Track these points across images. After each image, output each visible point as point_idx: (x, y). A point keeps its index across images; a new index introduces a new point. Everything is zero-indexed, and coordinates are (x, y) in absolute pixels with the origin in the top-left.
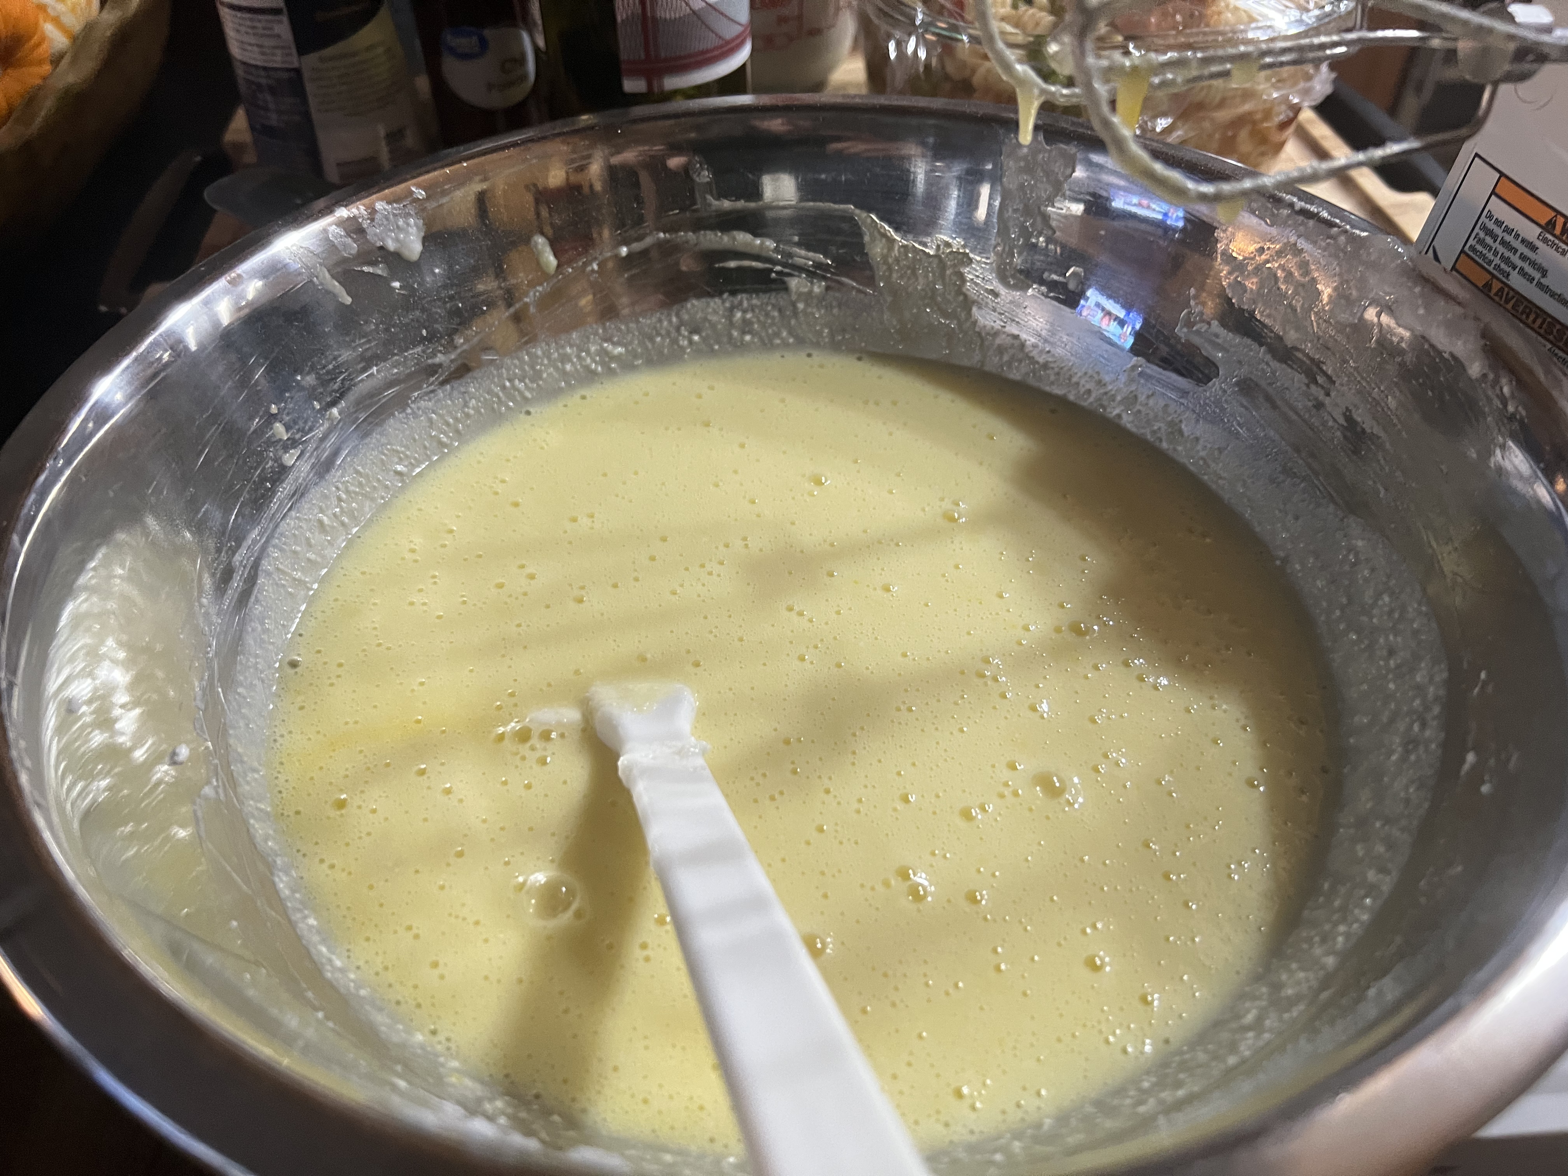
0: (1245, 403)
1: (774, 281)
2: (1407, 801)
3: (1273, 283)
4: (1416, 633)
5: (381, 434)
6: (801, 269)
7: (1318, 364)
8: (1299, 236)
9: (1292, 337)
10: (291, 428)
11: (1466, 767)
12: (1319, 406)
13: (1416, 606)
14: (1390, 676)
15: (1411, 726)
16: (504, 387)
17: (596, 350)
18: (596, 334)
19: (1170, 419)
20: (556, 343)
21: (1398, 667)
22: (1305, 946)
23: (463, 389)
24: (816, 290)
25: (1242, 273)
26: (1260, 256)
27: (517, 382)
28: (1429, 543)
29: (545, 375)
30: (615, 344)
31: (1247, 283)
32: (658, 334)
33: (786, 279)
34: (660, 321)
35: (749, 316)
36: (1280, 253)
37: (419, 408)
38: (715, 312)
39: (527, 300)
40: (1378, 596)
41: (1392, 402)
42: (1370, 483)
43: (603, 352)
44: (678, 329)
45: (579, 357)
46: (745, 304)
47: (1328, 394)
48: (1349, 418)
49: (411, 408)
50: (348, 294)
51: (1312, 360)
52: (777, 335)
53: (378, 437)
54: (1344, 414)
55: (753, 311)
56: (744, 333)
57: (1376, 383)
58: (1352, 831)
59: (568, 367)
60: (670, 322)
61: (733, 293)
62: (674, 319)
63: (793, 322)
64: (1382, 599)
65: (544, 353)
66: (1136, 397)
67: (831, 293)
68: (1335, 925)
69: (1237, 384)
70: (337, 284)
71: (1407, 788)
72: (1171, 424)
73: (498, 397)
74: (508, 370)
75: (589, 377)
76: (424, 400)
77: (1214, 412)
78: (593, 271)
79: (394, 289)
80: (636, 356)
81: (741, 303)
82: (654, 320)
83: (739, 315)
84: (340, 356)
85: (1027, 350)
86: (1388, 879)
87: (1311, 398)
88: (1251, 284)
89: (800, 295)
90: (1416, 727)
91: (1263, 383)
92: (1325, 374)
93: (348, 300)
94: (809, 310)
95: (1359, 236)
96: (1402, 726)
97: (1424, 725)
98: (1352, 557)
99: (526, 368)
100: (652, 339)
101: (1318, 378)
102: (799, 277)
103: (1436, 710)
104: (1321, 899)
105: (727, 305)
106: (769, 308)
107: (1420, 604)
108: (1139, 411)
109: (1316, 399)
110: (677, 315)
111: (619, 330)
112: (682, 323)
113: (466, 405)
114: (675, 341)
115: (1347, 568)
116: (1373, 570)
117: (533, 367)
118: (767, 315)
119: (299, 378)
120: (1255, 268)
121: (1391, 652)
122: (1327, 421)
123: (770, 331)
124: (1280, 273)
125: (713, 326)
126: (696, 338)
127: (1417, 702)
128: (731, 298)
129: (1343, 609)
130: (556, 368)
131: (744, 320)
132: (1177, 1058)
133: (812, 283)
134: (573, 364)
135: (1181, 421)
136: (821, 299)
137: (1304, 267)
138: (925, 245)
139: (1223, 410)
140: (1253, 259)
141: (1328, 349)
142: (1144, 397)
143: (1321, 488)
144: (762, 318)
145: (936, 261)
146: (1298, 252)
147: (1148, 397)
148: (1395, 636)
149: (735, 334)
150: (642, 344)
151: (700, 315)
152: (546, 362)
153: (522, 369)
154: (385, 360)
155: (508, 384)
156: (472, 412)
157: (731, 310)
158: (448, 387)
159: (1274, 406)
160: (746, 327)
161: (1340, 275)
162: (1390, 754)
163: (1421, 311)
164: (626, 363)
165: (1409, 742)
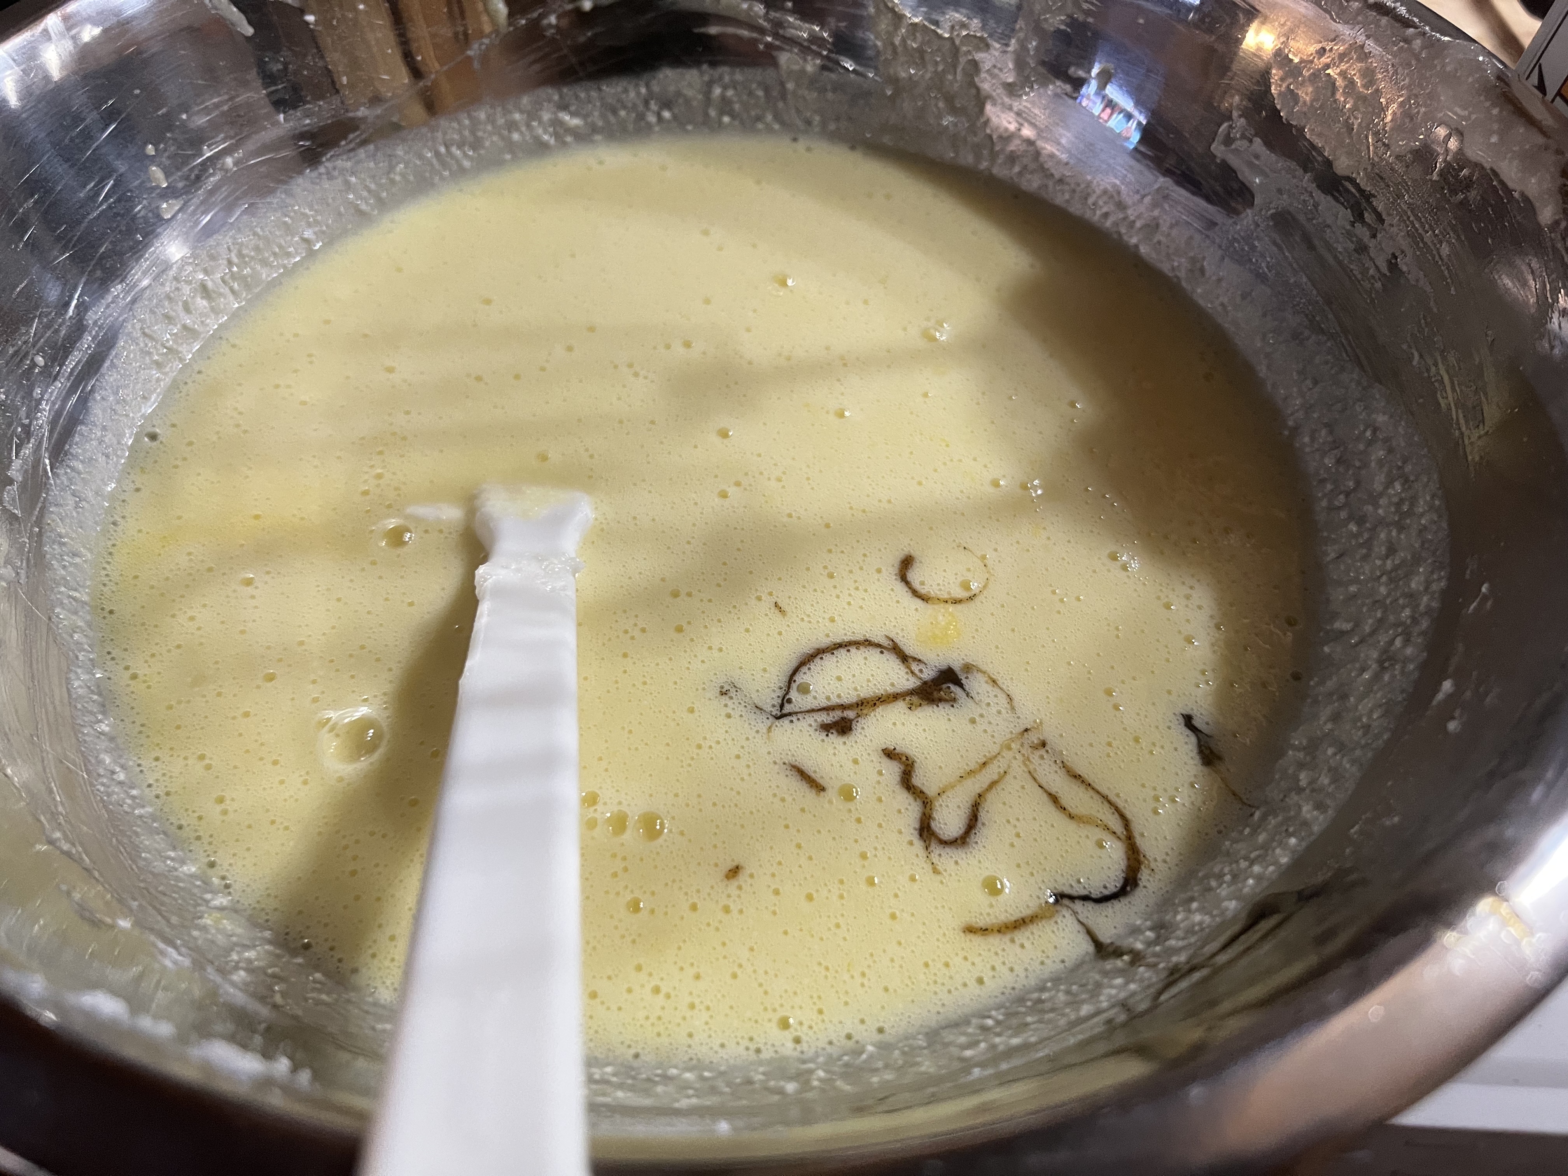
0: (1279, 241)
1: (762, 53)
2: (1367, 728)
3: (1329, 94)
4: (1423, 530)
5: (286, 192)
6: (793, 42)
7: (1368, 197)
8: (1368, 37)
9: (1343, 165)
10: (172, 174)
11: (1440, 696)
12: (1362, 249)
13: (1428, 498)
14: (1384, 579)
15: (1392, 642)
16: (437, 154)
17: (550, 120)
18: (550, 101)
19: (1192, 254)
20: (504, 108)
21: (1396, 568)
22: (1213, 883)
23: (389, 152)
24: (809, 68)
25: (1295, 81)
26: (1319, 59)
27: (454, 149)
28: (1458, 423)
29: (487, 144)
30: (573, 114)
31: (1300, 92)
32: (624, 107)
33: (775, 53)
34: (626, 91)
35: (730, 93)
36: (1342, 57)
37: (334, 168)
38: (690, 85)
39: (470, 53)
40: (1389, 484)
41: (1445, 250)
42: (1405, 347)
43: (557, 123)
44: (646, 103)
45: (528, 126)
46: (727, 79)
47: (1374, 236)
48: (1393, 265)
49: (326, 167)
50: (250, 23)
51: (1361, 191)
52: (759, 119)
53: (283, 196)
54: (1389, 262)
55: (735, 88)
56: (722, 113)
57: (1430, 226)
58: (1301, 755)
59: (516, 136)
60: (638, 94)
61: (713, 64)
62: (643, 90)
63: (781, 105)
64: (1394, 488)
65: (488, 118)
66: (1157, 226)
67: (826, 73)
68: (1252, 863)
69: (1273, 217)
70: (235, 9)
71: (1371, 711)
72: (1193, 261)
73: (432, 165)
74: (445, 134)
75: (540, 149)
76: (342, 160)
77: (1243, 250)
78: (550, 26)
79: (307, 23)
80: (594, 130)
81: (721, 78)
82: (619, 89)
83: (717, 91)
84: (238, 96)
85: (1041, 159)
86: (1321, 817)
87: (1354, 239)
88: (1306, 94)
89: (790, 73)
90: (1398, 642)
91: (1302, 218)
92: (1375, 210)
93: (250, 31)
94: (800, 92)
95: (1439, 40)
96: (1383, 639)
97: (1407, 641)
98: (1368, 434)
99: (467, 133)
100: (614, 112)
101: (1366, 215)
102: (791, 51)
103: (1425, 624)
104: (1247, 831)
105: (706, 78)
106: (754, 86)
107: (1433, 496)
108: (1159, 242)
109: (1360, 241)
110: (647, 86)
111: (577, 97)
112: (651, 95)
113: (391, 168)
114: (641, 117)
115: (1361, 447)
116: (1390, 451)
117: (473, 132)
118: (751, 94)
119: (184, 117)
120: (1313, 74)
121: (1392, 550)
122: (1368, 269)
123: (753, 113)
124: (1340, 82)
125: (687, 101)
126: (666, 114)
127: (1407, 612)
128: (711, 72)
129: (1347, 494)
130: (502, 138)
131: (723, 97)
132: (1035, 995)
133: (805, 60)
134: (521, 133)
135: (1204, 258)
136: (812, 82)
137: (1369, 75)
138: (937, 23)
139: (1253, 248)
140: (1312, 62)
141: (1382, 178)
142: (1168, 224)
143: (1349, 349)
144: (745, 97)
145: (948, 45)
146: (1363, 55)
147: (1172, 226)
148: (1399, 533)
149: (713, 113)
150: (603, 116)
151: (672, 88)
152: (489, 128)
153: (460, 132)
154: (295, 107)
155: (442, 150)
156: (398, 178)
157: (710, 84)
158: (371, 147)
159: (1311, 247)
160: (725, 106)
161: (1408, 87)
162: (1363, 670)
163: (1494, 139)
164: (583, 137)
165: (1387, 659)
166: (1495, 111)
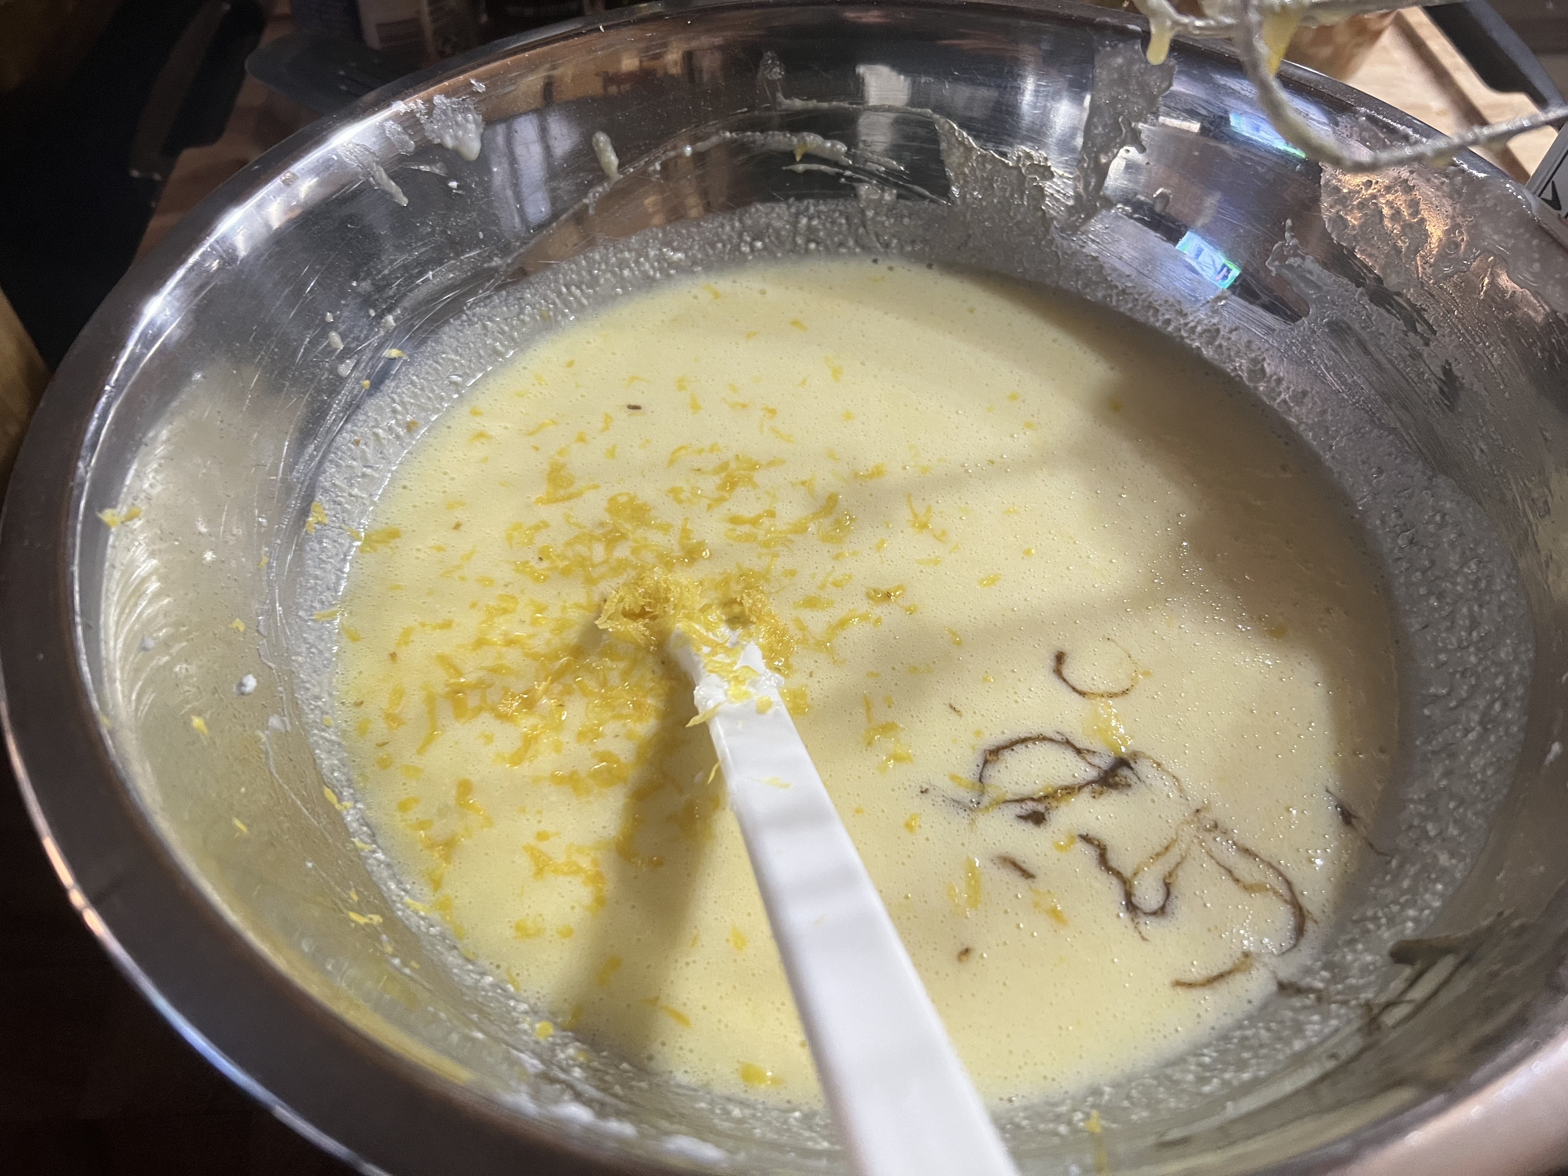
0: (1335, 346)
1: (844, 185)
2: (1483, 783)
3: (1378, 221)
4: (1502, 606)
5: (436, 341)
6: (872, 174)
7: (1419, 311)
8: (1411, 172)
9: (1392, 282)
10: (347, 337)
11: (1551, 757)
12: (1416, 355)
13: (1504, 577)
14: (1472, 649)
15: (1490, 705)
16: (559, 294)
17: (656, 255)
18: (655, 238)
19: (1253, 355)
20: (615, 248)
21: (1482, 639)
22: (1371, 926)
23: (518, 295)
24: (887, 197)
25: (1345, 207)
26: (1366, 190)
27: (573, 288)
28: (1525, 513)
29: (602, 281)
30: (675, 250)
31: (1349, 218)
32: (720, 240)
33: (856, 184)
34: (722, 226)
35: (815, 222)
36: (1388, 189)
37: (474, 315)
38: (780, 217)
39: (586, 201)
40: (1464, 563)
41: (1496, 359)
42: (1465, 442)
43: (661, 258)
44: (740, 236)
45: (637, 262)
46: (812, 209)
47: (1427, 344)
48: (1448, 371)
49: (466, 315)
50: (405, 194)
51: (1413, 306)
52: (841, 244)
53: (433, 344)
54: (1443, 368)
55: (819, 217)
56: (809, 241)
57: (1481, 339)
58: (1423, 808)
59: (626, 272)
60: (733, 227)
61: (800, 198)
62: (737, 224)
63: (861, 230)
64: (1469, 568)
65: (602, 258)
66: (1218, 331)
67: (901, 201)
68: (1404, 906)
69: (1328, 324)
70: (393, 184)
71: (1484, 770)
72: (1255, 361)
73: (554, 304)
74: (565, 276)
75: (647, 283)
76: (480, 307)
77: (1301, 353)
78: (655, 171)
79: (451, 189)
80: (695, 263)
81: (807, 209)
82: (716, 224)
83: (804, 221)
84: (396, 260)
85: (1104, 273)
86: (1461, 866)
87: (1409, 347)
88: (1354, 219)
89: (869, 201)
90: (1497, 706)
91: (1357, 327)
92: (1426, 322)
93: (405, 202)
94: (879, 219)
95: (1477, 177)
96: (1481, 703)
97: (1505, 705)
98: (1438, 518)
99: (584, 273)
100: (713, 246)
101: (1418, 325)
102: (870, 183)
103: (1520, 691)
104: (1388, 878)
105: (793, 210)
106: (837, 214)
107: (1508, 577)
108: (1220, 346)
109: (1413, 349)
110: (741, 221)
111: (679, 234)
112: (744, 228)
113: (521, 311)
114: (737, 248)
115: (1431, 528)
116: (1461, 534)
117: (590, 272)
118: (833, 222)
119: (354, 284)
120: (1360, 203)
121: (1474, 624)
122: (1423, 373)
123: (836, 239)
124: (1386, 211)
125: (777, 232)
126: (759, 244)
127: (1500, 680)
128: (797, 204)
129: (1424, 572)
130: (614, 274)
131: (809, 227)
132: (1238, 1033)
133: (883, 191)
134: (631, 270)
135: (1264, 359)
136: (891, 209)
137: (1414, 205)
138: (1004, 155)
139: (1310, 351)
140: (1359, 192)
141: (1433, 296)
142: (1227, 330)
143: (1410, 442)
144: (828, 225)
145: (1015, 172)
146: (1409, 189)
147: (1231, 332)
148: (1481, 606)
149: (800, 241)
150: (702, 248)
151: (763, 220)
152: (603, 267)
153: (579, 274)
154: (441, 264)
155: (564, 290)
156: (527, 319)
157: (797, 215)
158: (504, 293)
159: (1367, 352)
160: (811, 235)
161: (1453, 218)
162: (1467, 732)
163: (1537, 266)
164: (685, 269)
165: (1487, 721)
166: (1535, 242)
